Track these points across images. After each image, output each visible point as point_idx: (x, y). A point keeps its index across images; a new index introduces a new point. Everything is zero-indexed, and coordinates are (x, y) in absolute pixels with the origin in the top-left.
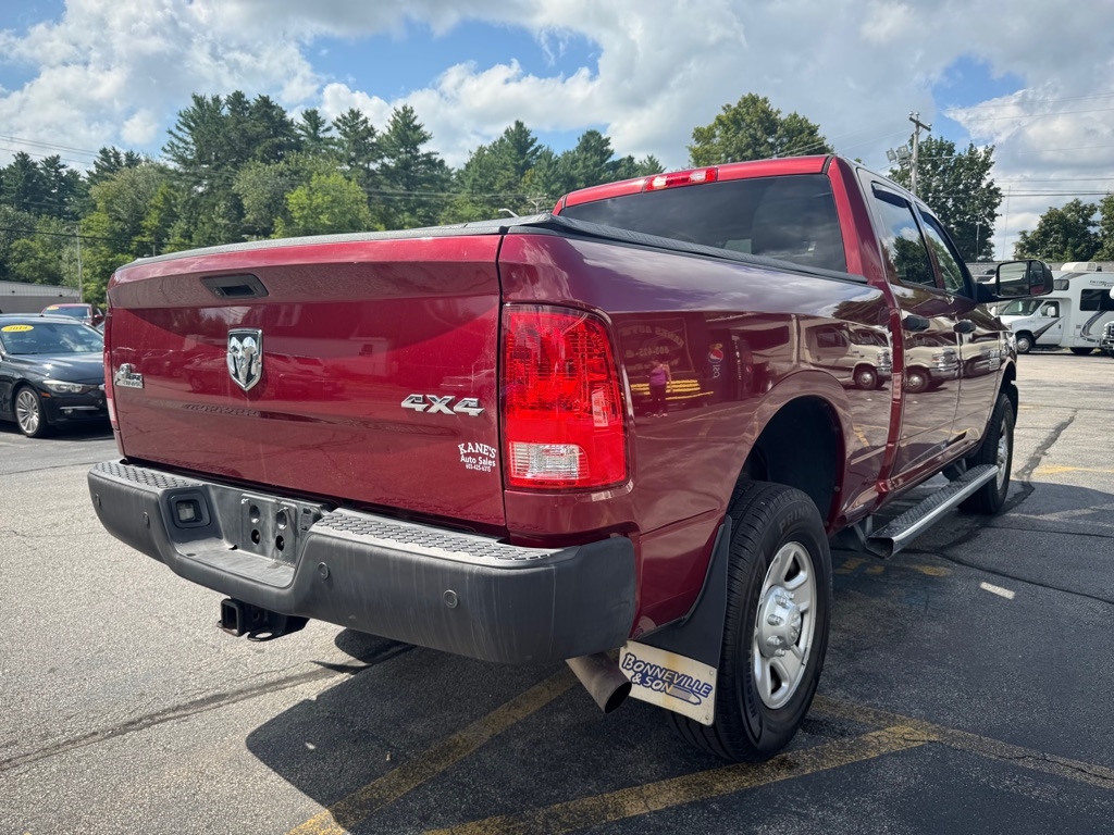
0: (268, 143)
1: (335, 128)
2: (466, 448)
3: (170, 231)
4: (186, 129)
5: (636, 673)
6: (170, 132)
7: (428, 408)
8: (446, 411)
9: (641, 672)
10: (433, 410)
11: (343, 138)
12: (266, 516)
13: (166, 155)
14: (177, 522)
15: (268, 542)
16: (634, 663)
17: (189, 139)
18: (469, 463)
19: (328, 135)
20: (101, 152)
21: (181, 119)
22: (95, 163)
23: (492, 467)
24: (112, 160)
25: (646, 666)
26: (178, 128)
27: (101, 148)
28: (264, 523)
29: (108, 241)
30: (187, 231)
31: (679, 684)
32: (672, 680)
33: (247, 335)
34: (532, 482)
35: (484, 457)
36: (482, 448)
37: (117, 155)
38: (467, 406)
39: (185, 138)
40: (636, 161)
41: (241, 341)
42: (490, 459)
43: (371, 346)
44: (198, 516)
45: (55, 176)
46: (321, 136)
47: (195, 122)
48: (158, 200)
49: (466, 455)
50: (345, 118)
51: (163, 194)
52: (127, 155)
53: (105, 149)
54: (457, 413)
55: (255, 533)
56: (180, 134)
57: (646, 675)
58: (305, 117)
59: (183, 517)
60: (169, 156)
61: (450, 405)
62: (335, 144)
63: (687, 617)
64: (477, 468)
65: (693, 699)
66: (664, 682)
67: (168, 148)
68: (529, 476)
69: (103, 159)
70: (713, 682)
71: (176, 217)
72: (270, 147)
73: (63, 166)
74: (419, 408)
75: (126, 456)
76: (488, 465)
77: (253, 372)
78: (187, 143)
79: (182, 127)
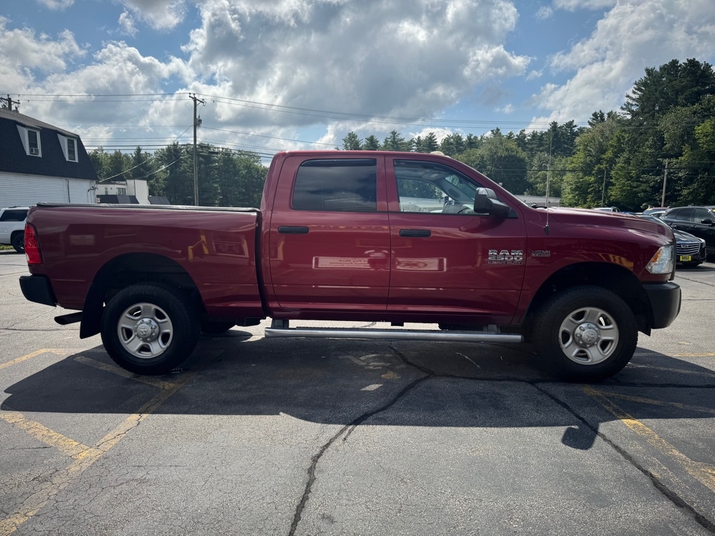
0: (688, 92)
3: (617, 160)
4: (639, 92)
6: (628, 96)
13: (623, 111)
20: (593, 115)
21: (636, 86)
22: (589, 122)
24: (599, 119)
26: (633, 92)
27: (593, 112)
29: (582, 170)
30: (629, 159)
37: (602, 115)
45: (570, 133)
47: (645, 86)
48: (613, 142)
51: (617, 136)
52: (608, 114)
53: (596, 113)
56: (634, 96)
60: (625, 112)
67: (624, 107)
69: (593, 119)
71: (623, 151)
72: (690, 95)
73: (575, 126)
79: (635, 91)
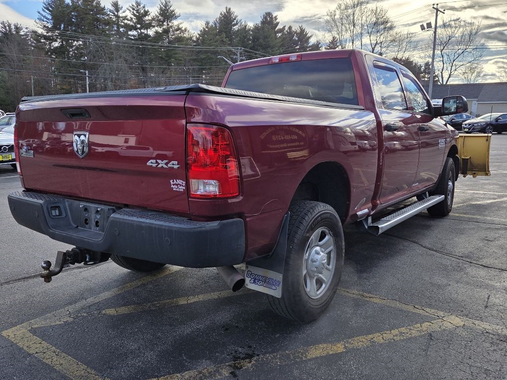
1: (128, 11)
2: (173, 182)
4: (48, 12)
5: (252, 278)
6: (39, 13)
7: (158, 165)
8: (165, 166)
9: (253, 278)
10: (160, 166)
11: (133, 16)
12: (91, 212)
13: (37, 25)
14: (51, 216)
15: (92, 224)
16: (251, 275)
17: (50, 17)
18: (175, 188)
19: (124, 15)
21: (44, 5)
23: (183, 189)
24: (7, 28)
25: (255, 275)
26: (44, 11)
28: (90, 215)
31: (268, 282)
32: (266, 280)
33: (81, 135)
34: (201, 195)
35: (180, 185)
36: (179, 182)
37: (9, 26)
38: (173, 165)
39: (46, 16)
40: (293, 29)
41: (79, 137)
42: (183, 186)
43: (128, 139)
44: (60, 214)
46: (121, 15)
47: (51, 7)
49: (173, 185)
50: (133, 6)
52: (15, 25)
53: (3, 22)
54: (169, 167)
55: (86, 220)
56: (44, 14)
57: (256, 279)
58: (112, 5)
59: (54, 214)
60: (39, 25)
61: (166, 164)
62: (128, 20)
63: (271, 254)
64: (178, 190)
65: (274, 288)
66: (263, 281)
68: (199, 193)
70: (281, 280)
74: (154, 165)
75: (25, 188)
76: (182, 189)
77: (85, 150)
78: (48, 19)
79: (45, 10)
